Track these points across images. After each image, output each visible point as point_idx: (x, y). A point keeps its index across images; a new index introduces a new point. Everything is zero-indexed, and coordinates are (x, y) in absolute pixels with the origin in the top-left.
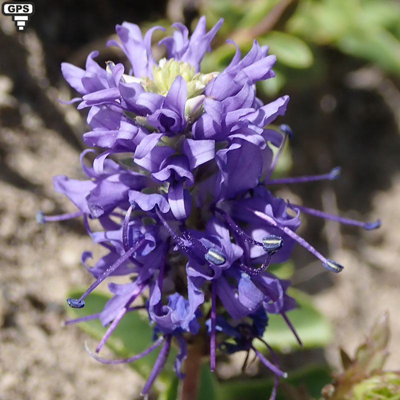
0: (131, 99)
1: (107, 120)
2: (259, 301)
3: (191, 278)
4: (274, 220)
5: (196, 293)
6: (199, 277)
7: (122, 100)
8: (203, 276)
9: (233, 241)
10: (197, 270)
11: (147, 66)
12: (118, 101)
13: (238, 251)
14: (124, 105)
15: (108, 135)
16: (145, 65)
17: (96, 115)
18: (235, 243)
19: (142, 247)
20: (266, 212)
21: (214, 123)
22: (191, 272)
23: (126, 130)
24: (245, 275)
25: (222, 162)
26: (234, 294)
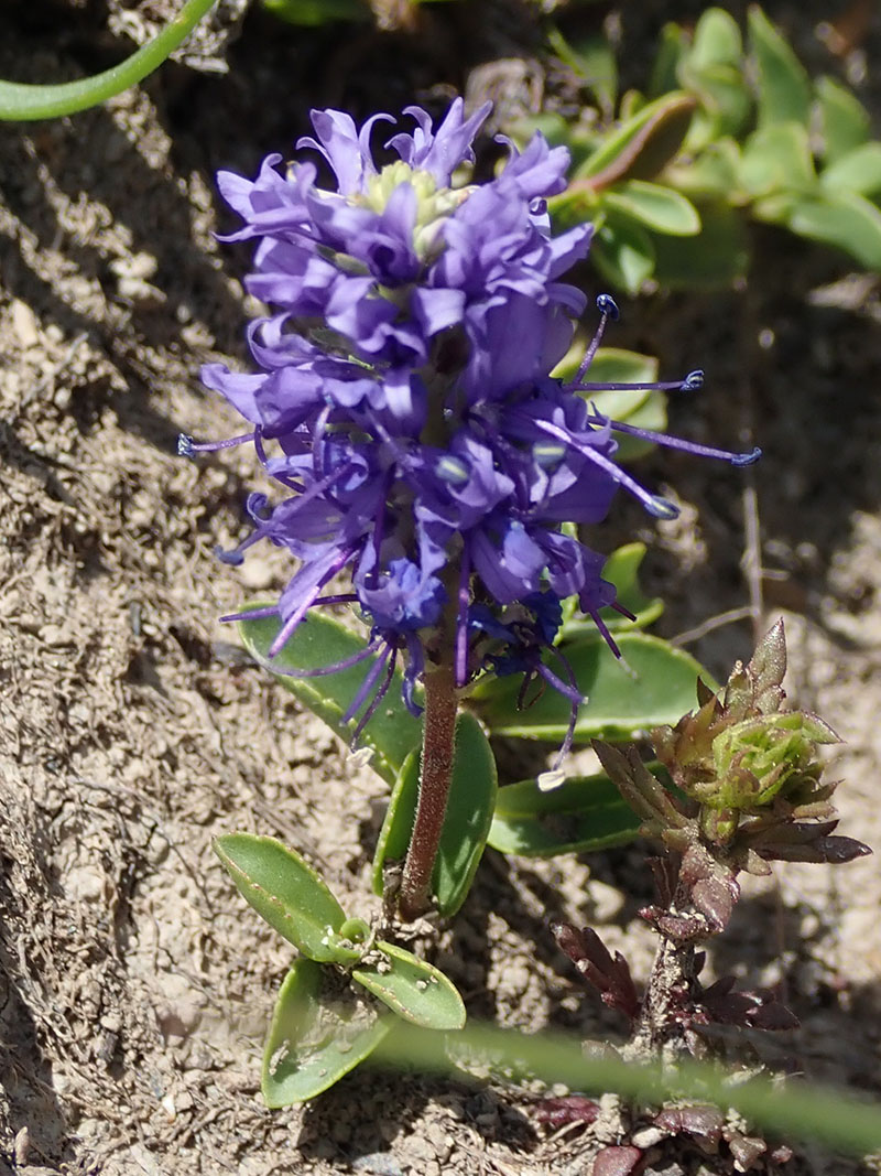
0: (326, 223)
1: (288, 260)
2: (537, 566)
3: (426, 523)
4: (569, 435)
5: (433, 550)
6: (438, 523)
7: (313, 225)
8: (443, 521)
9: (496, 469)
10: (434, 511)
11: (362, 176)
12: (306, 227)
13: (505, 484)
14: (316, 234)
15: (288, 281)
16: (358, 176)
17: (272, 251)
18: (502, 472)
19: (346, 477)
20: (555, 421)
21: (463, 262)
22: (424, 513)
23: (318, 272)
24: (515, 524)
25: (478, 331)
26: (500, 560)
